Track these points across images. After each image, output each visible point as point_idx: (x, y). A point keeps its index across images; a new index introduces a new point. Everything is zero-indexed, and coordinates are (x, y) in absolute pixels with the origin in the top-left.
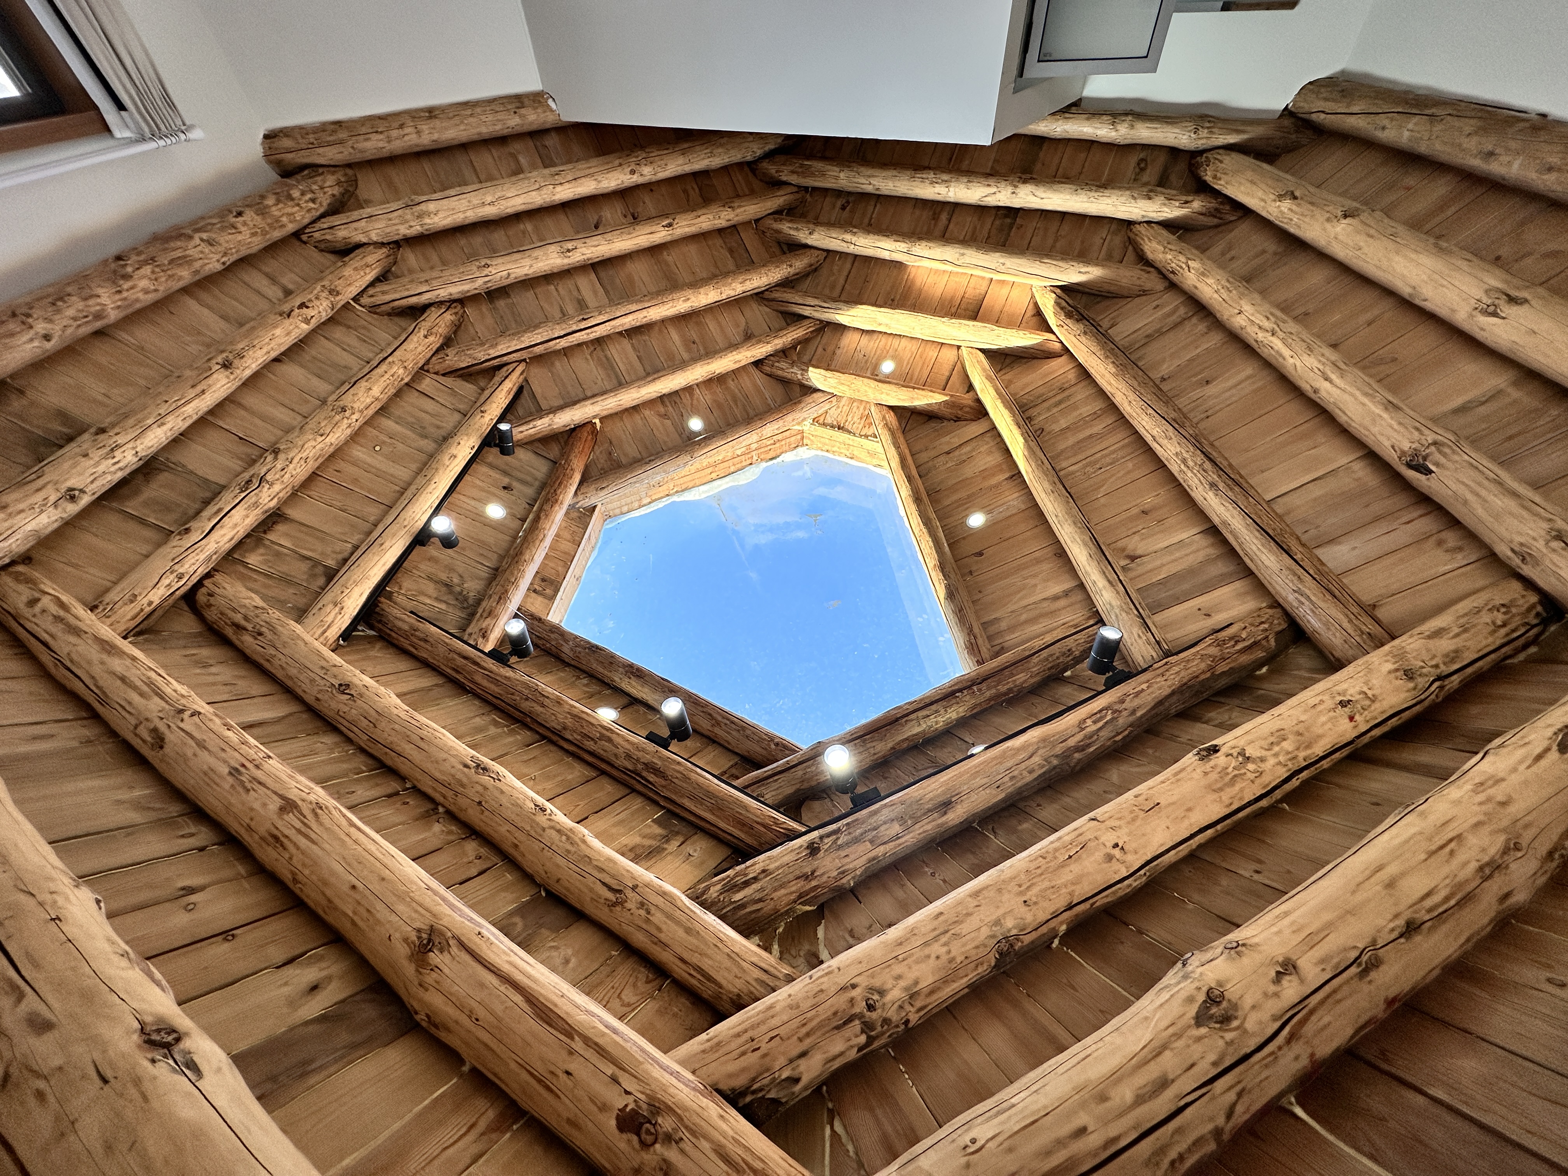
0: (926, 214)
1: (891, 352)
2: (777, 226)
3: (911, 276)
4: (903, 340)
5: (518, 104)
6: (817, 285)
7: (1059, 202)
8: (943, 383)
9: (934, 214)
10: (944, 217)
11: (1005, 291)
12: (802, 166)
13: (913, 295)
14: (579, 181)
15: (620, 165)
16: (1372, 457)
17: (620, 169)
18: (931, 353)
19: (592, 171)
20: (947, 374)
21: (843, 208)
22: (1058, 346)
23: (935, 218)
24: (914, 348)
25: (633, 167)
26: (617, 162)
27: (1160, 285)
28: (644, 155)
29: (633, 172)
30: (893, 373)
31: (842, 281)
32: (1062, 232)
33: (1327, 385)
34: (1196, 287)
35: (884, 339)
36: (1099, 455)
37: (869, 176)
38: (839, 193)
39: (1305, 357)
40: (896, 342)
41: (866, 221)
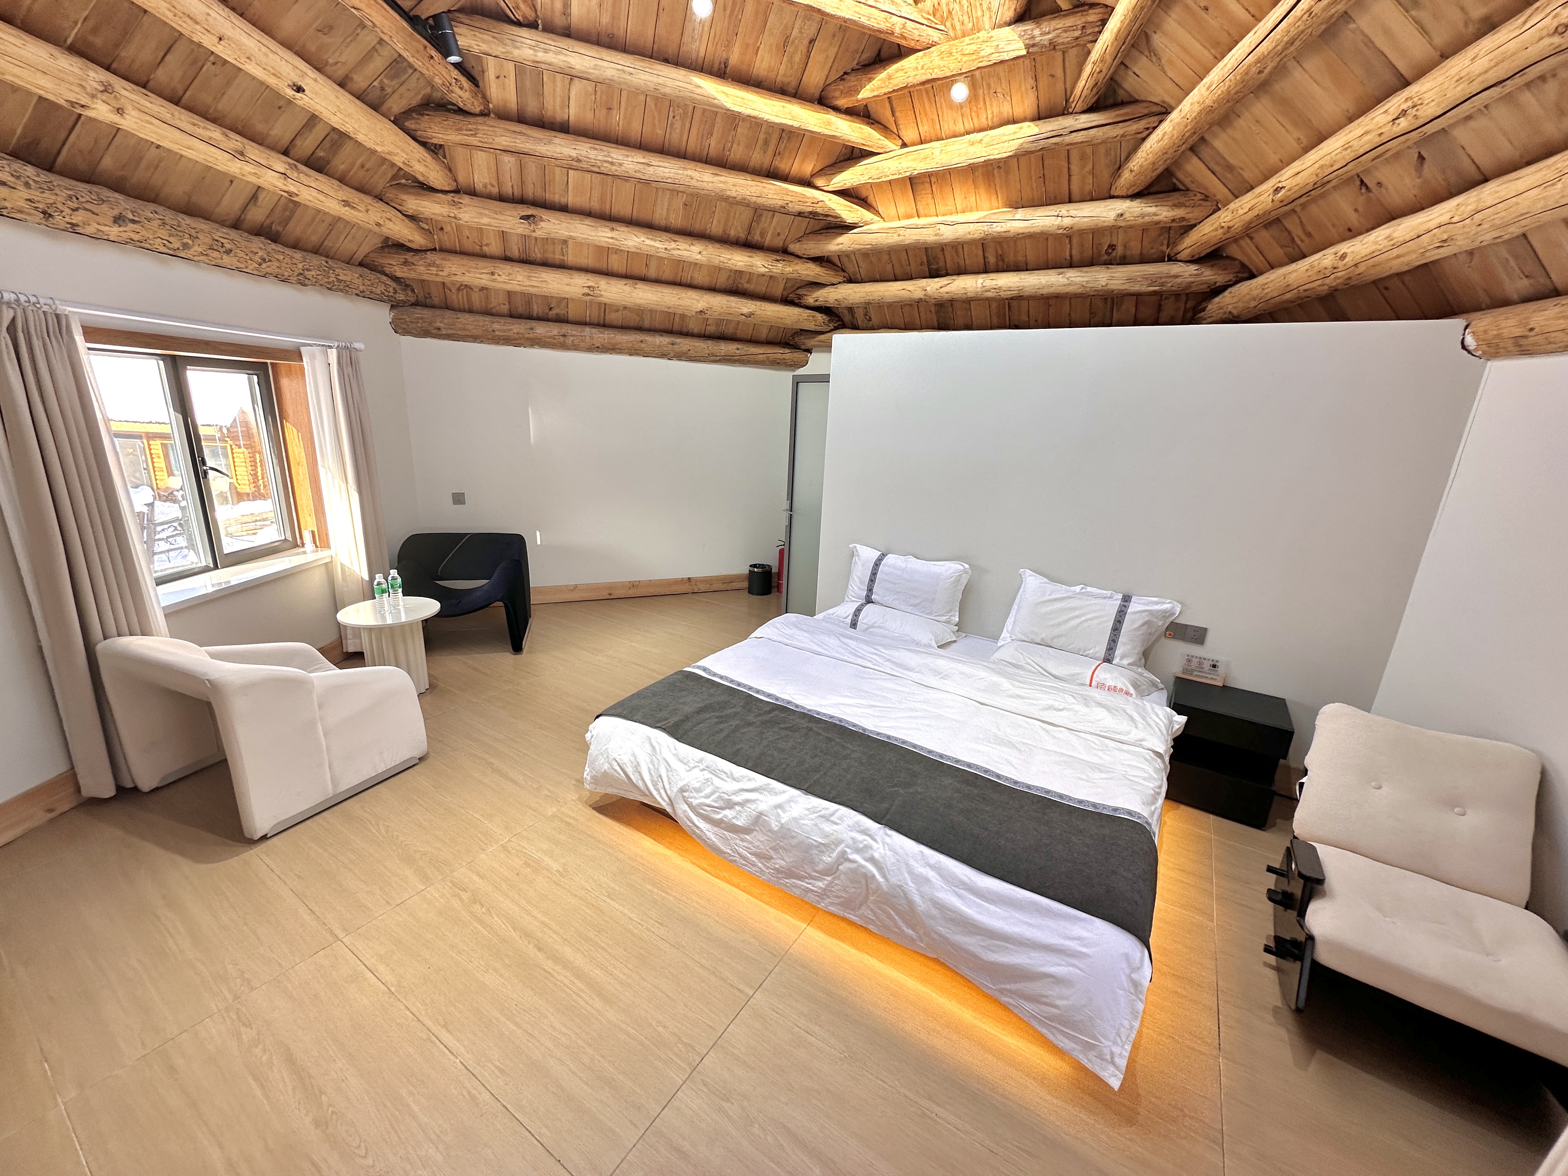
0: (1010, 258)
1: (966, 110)
2: (1179, 213)
3: (994, 197)
4: (962, 130)
5: (1523, 342)
6: (1107, 153)
7: (891, 289)
8: (894, 103)
9: (1003, 260)
10: (992, 260)
11: (902, 210)
12: (1162, 285)
13: (980, 179)
14: (1413, 234)
15: (1356, 265)
16: (563, 209)
17: (1358, 258)
18: (926, 128)
19: (1395, 252)
20: (898, 114)
21: (1112, 247)
22: (820, 182)
23: (1001, 257)
24: (945, 127)
25: (1341, 264)
26: (1362, 268)
27: (794, 247)
28: (1327, 281)
29: (1343, 257)
30: (949, 88)
31: (1075, 168)
32: (889, 267)
33: (610, 235)
34: (750, 257)
35: (984, 122)
36: (688, 125)
37: (1069, 284)
38: (1124, 261)
39: (635, 244)
40: (969, 126)
41: (1075, 241)
